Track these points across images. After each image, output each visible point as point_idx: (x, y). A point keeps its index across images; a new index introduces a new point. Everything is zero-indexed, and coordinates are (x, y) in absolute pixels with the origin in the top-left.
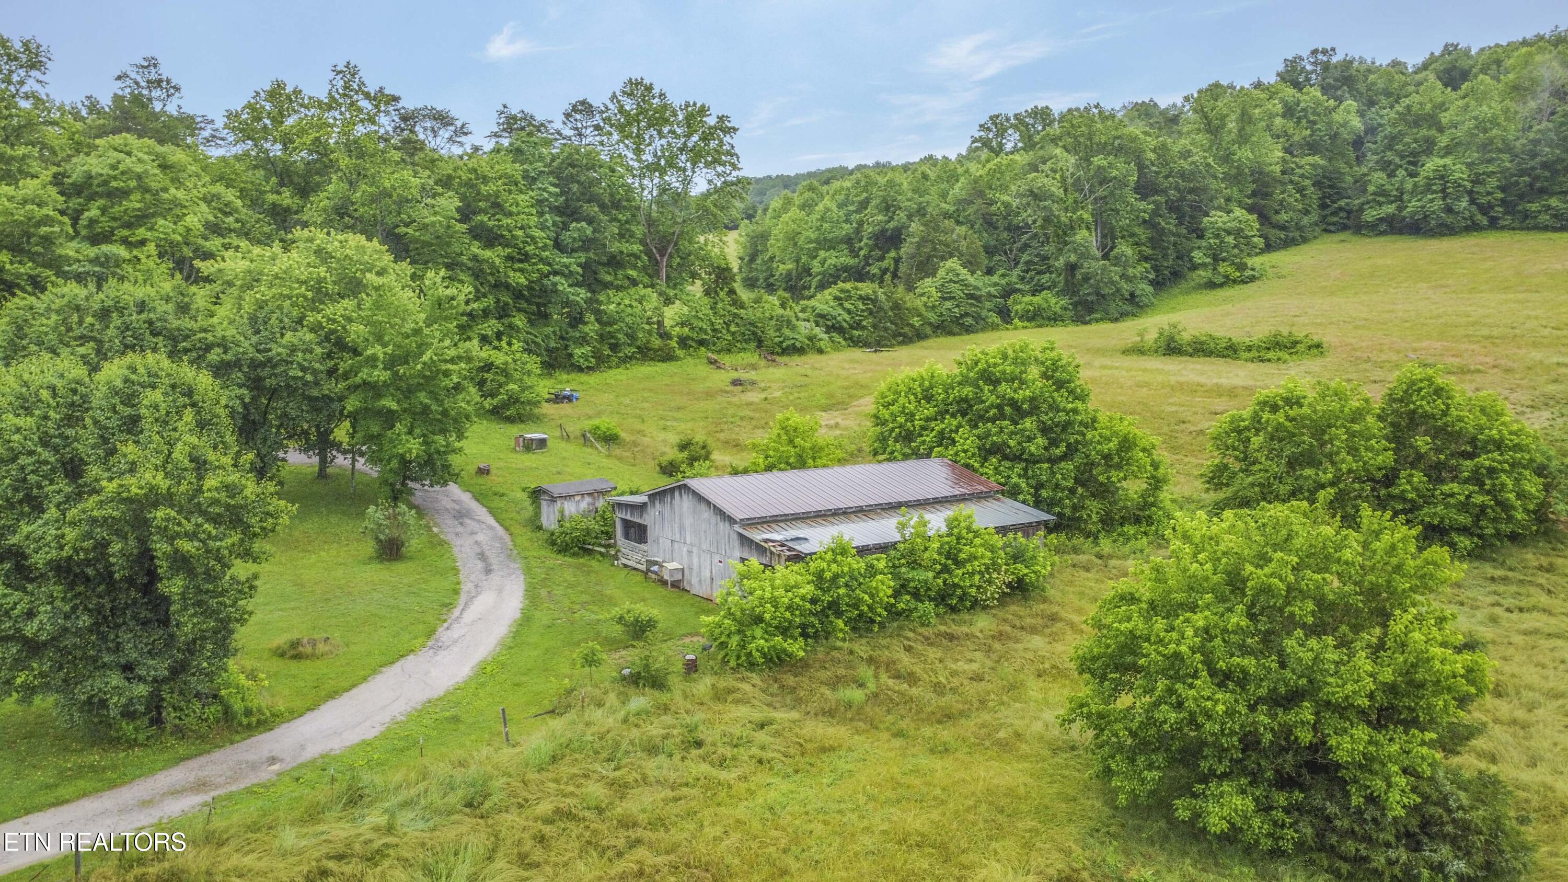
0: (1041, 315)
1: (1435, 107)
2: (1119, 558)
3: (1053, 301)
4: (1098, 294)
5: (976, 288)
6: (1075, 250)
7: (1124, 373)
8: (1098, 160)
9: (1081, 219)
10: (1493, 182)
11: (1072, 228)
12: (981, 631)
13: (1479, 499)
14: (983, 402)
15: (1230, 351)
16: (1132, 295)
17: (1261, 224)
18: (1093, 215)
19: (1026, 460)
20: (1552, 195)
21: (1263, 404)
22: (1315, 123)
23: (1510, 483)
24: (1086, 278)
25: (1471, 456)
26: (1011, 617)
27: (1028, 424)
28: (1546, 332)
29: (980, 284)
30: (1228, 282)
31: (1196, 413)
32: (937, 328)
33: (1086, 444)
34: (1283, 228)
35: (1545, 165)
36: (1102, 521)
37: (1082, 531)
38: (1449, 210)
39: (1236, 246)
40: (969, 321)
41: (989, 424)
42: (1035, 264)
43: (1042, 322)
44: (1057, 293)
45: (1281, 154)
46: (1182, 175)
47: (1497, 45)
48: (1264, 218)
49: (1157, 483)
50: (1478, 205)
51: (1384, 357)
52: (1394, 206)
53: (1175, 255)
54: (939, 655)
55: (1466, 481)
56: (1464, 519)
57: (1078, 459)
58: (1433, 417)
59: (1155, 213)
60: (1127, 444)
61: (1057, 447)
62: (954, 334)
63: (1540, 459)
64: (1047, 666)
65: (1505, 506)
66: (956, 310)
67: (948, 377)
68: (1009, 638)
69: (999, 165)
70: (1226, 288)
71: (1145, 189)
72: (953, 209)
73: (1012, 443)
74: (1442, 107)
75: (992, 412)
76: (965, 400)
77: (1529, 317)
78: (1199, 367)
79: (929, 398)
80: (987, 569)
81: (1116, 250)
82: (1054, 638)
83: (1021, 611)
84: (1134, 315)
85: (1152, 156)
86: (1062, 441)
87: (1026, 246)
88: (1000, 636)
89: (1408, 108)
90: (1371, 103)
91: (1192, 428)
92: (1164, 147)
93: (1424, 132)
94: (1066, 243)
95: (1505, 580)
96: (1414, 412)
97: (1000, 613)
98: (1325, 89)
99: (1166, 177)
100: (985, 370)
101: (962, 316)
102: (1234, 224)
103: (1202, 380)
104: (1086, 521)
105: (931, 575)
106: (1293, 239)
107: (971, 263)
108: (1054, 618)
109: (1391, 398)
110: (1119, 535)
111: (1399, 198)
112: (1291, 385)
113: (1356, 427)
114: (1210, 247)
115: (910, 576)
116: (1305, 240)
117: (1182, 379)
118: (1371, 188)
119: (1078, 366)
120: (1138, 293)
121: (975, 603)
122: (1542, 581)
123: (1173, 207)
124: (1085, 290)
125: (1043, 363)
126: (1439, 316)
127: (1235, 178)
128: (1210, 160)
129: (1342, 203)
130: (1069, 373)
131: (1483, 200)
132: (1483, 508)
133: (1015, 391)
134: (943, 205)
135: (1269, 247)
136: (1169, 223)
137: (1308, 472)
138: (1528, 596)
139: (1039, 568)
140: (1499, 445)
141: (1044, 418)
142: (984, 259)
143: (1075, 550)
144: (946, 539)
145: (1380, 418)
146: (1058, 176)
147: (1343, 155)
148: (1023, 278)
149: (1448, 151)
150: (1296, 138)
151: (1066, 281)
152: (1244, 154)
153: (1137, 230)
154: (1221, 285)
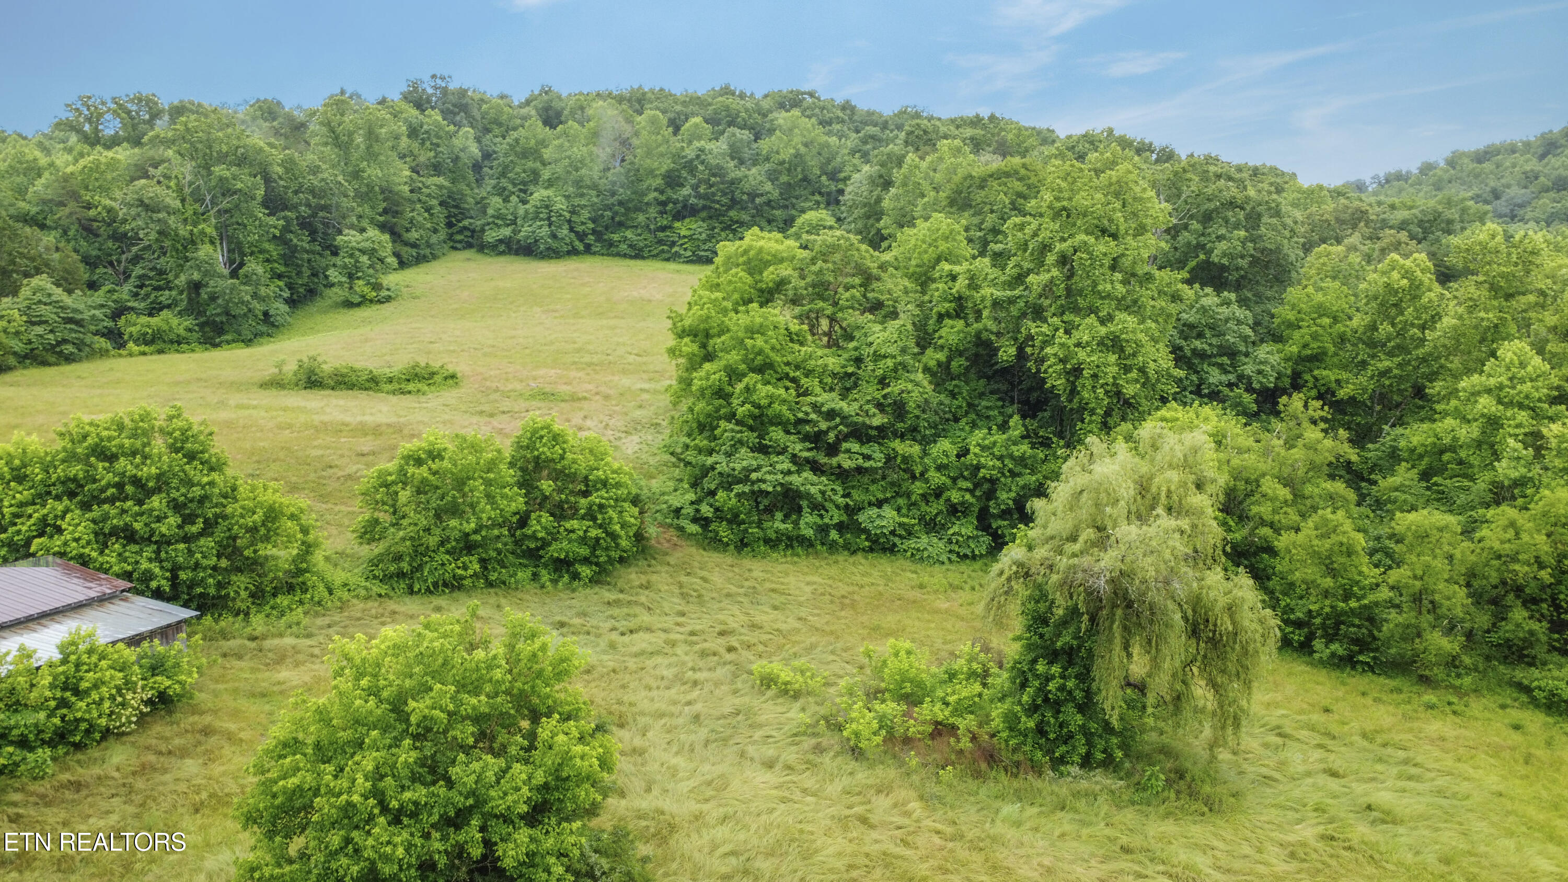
0: (160, 338)
1: (537, 143)
2: (274, 636)
3: (175, 321)
4: (227, 313)
5: (75, 311)
6: (199, 268)
7: (263, 413)
8: (219, 170)
9: (203, 232)
10: (585, 214)
11: (193, 242)
12: (118, 770)
13: (593, 533)
14: (95, 481)
15: (372, 383)
16: (266, 314)
17: (394, 242)
18: (216, 228)
19: (156, 542)
20: (627, 228)
21: (407, 458)
22: (438, 145)
23: (615, 516)
24: (213, 298)
25: (586, 494)
26: (154, 742)
27: (156, 502)
28: (631, 358)
29: (81, 307)
30: (364, 301)
31: (342, 456)
32: (26, 357)
33: (225, 517)
34: (414, 246)
35: (621, 203)
36: (252, 595)
37: (230, 610)
38: (554, 236)
39: (370, 267)
40: (69, 349)
41: (106, 507)
42: (150, 278)
43: (162, 345)
44: (180, 313)
45: (408, 173)
46: (312, 191)
47: (581, 94)
48: (395, 235)
49: (308, 548)
50: (577, 233)
51: (510, 387)
52: (510, 229)
53: (309, 273)
54: (63, 815)
55: (583, 518)
56: (584, 551)
57: (220, 533)
58: (553, 460)
59: (286, 229)
60: (272, 515)
61: (193, 523)
62: (50, 365)
63: (634, 491)
64: (204, 795)
65: (614, 536)
66: (51, 336)
67: (47, 454)
68: (154, 769)
69: (97, 164)
70: (363, 308)
71: (274, 204)
72: (34, 210)
73: (137, 526)
74: (543, 143)
75: (111, 491)
76: (74, 480)
77: (618, 344)
78: (341, 402)
79: (20, 479)
80: (119, 690)
81: (245, 269)
82: (210, 757)
83: (167, 731)
84: (269, 335)
85: (280, 170)
86: (197, 516)
87: (136, 259)
88: (144, 770)
89: (517, 141)
90: (487, 130)
91: (340, 473)
92: (292, 161)
93: (530, 164)
94: (187, 260)
95: (617, 603)
96: (538, 457)
97: (142, 740)
98: (445, 113)
99: (296, 192)
100: (97, 445)
101: (59, 343)
102: (367, 245)
103: (348, 419)
104: (234, 599)
105: (42, 715)
106: (424, 256)
107: (66, 280)
108: (207, 732)
109: (519, 446)
110: (273, 608)
111: (514, 222)
112: (432, 438)
113: (492, 476)
114: (345, 266)
115: (12, 722)
116: (435, 257)
117: (326, 418)
118: (490, 211)
119: (211, 434)
120: (272, 312)
121: (107, 733)
122: (643, 599)
123: (304, 224)
124: (212, 310)
125: (170, 434)
126: (552, 343)
127: (364, 196)
128: (340, 178)
129: (466, 223)
130: (202, 443)
131: (580, 229)
132: (597, 539)
133: (137, 467)
134: (22, 204)
135: (403, 264)
136: (301, 240)
137: (453, 523)
138: (635, 616)
139: (183, 677)
140: (605, 483)
141: (174, 494)
142: (84, 274)
143: (224, 635)
144: (61, 669)
145: (512, 465)
146: (172, 184)
147: (464, 178)
148: (136, 295)
149: (550, 184)
150: (422, 159)
151: (190, 300)
152: (373, 172)
153: (266, 246)
154: (359, 305)
